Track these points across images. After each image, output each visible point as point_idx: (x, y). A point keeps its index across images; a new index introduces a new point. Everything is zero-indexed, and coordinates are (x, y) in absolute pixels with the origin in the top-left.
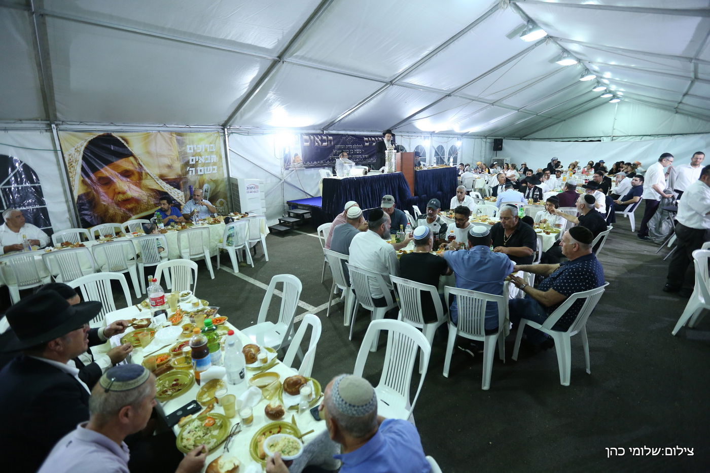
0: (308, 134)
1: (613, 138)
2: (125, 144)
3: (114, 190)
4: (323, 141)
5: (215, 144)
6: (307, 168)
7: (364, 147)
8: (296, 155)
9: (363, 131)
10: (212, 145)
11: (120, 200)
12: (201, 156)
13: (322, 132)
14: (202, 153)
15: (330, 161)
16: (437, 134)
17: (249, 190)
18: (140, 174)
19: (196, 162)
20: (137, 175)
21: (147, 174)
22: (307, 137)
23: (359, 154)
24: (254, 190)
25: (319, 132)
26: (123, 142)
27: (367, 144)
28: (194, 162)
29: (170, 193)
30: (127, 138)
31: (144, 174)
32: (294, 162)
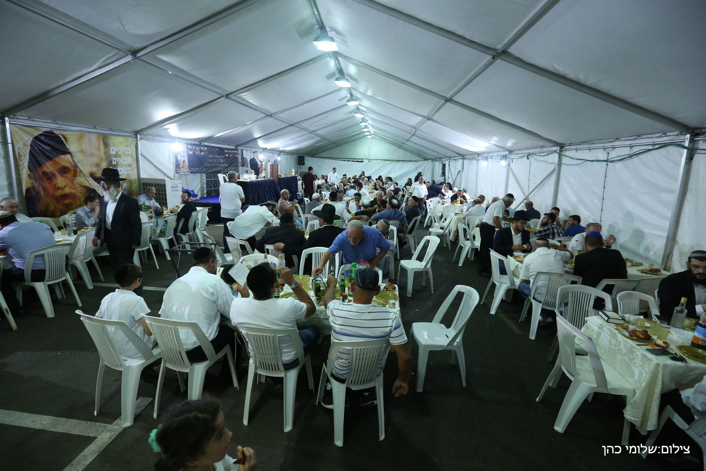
0: (192, 145)
1: (370, 160)
2: (64, 142)
3: (55, 185)
4: (201, 151)
5: (131, 147)
6: (191, 173)
7: (225, 157)
8: (184, 161)
9: (224, 145)
10: (128, 148)
11: (59, 195)
12: (120, 157)
13: (199, 144)
14: (122, 155)
15: (205, 168)
16: (269, 150)
17: (173, 189)
18: (75, 172)
19: (117, 163)
20: (72, 172)
21: (81, 171)
22: (190, 147)
23: (222, 163)
24: (175, 189)
25: (197, 143)
26: (63, 139)
27: (227, 155)
28: (115, 163)
29: (97, 191)
30: (67, 136)
31: (78, 170)
32: (182, 168)
